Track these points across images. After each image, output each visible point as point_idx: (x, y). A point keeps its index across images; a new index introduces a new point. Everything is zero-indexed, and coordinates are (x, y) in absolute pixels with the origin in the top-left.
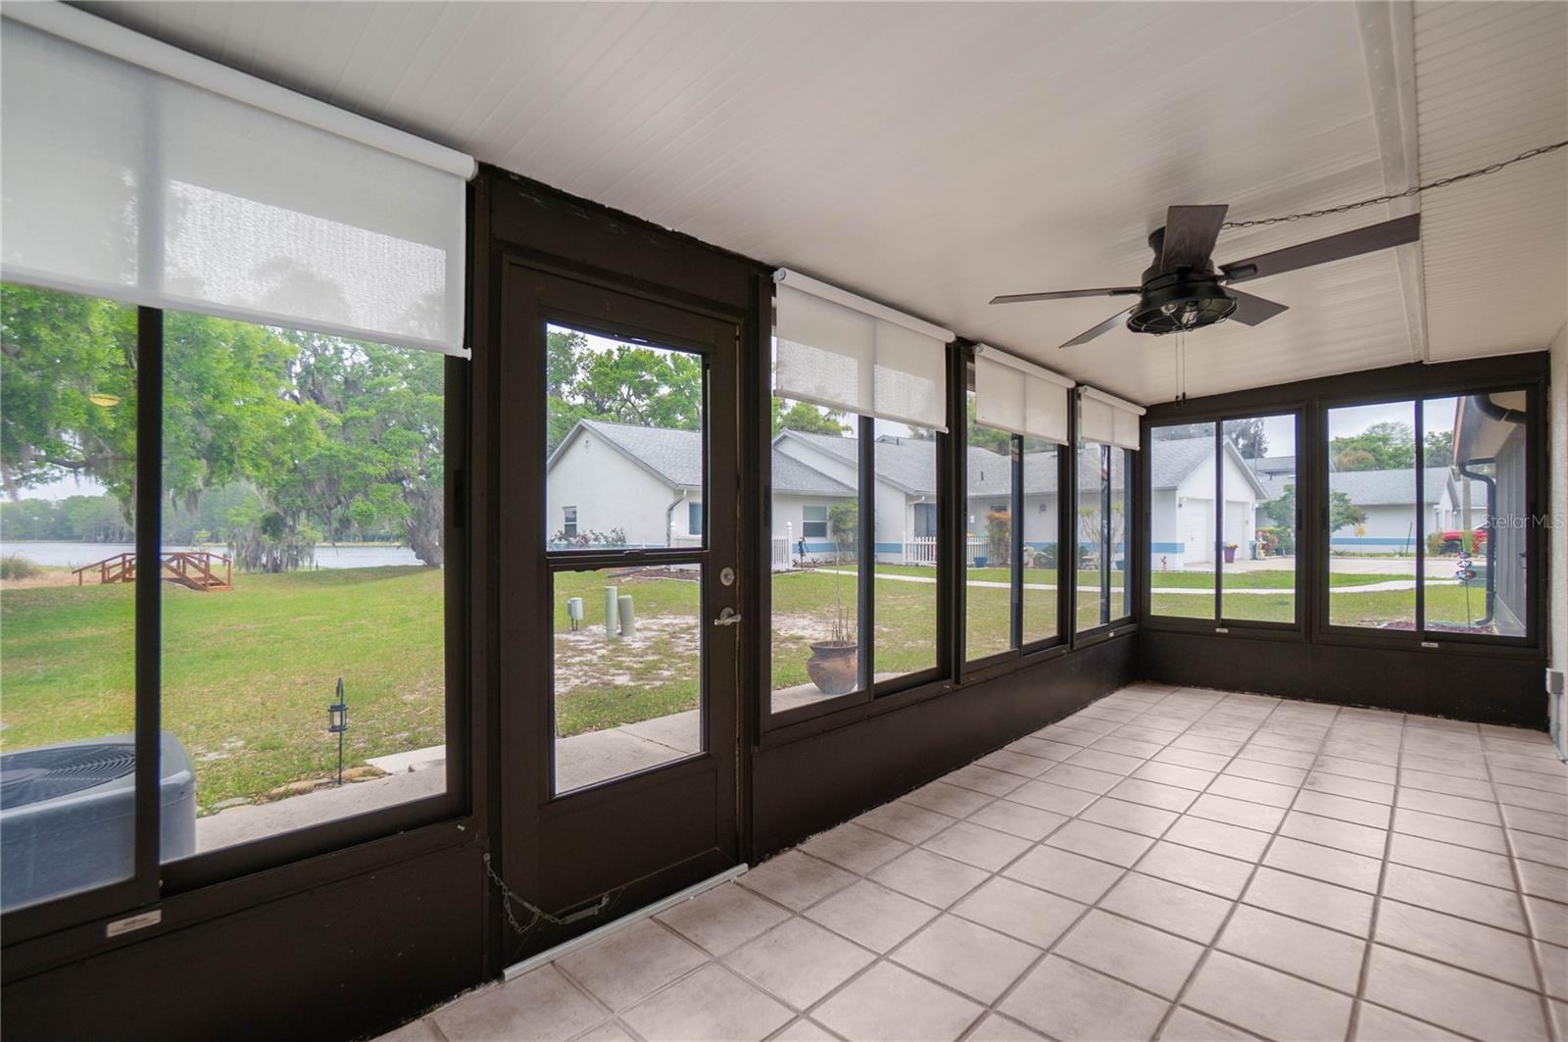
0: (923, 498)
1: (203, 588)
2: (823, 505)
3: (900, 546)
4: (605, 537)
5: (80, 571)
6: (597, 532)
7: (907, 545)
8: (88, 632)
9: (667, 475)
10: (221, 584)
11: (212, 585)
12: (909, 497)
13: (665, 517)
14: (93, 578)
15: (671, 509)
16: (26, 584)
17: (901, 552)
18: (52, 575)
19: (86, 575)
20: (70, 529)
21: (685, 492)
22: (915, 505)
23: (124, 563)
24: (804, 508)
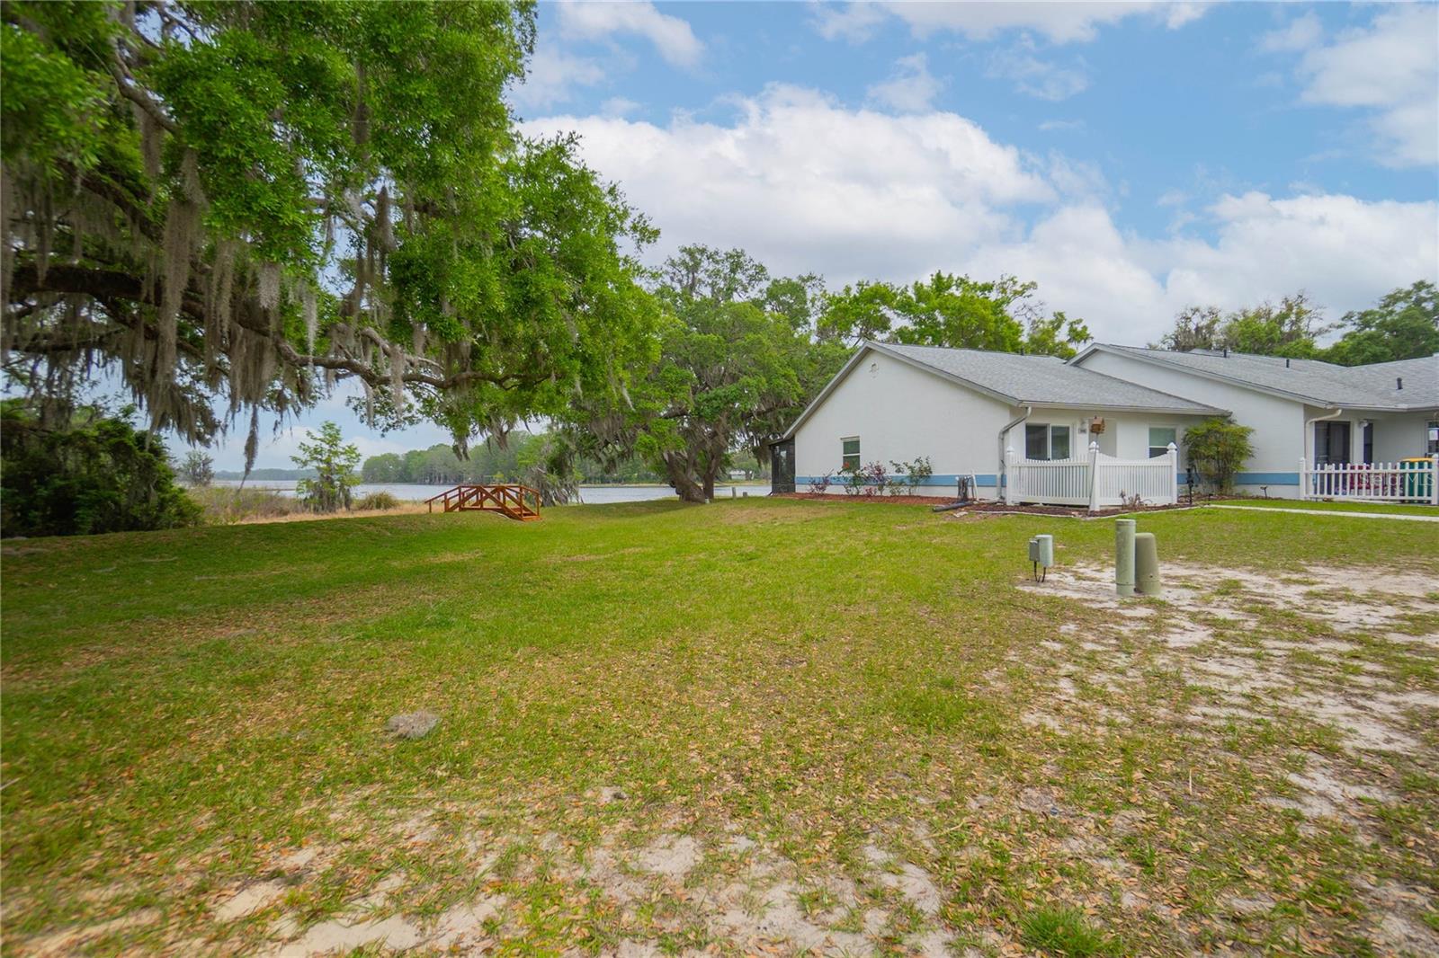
0: (1340, 411)
1: (519, 518)
2: (1173, 427)
3: (1298, 475)
4: (910, 468)
5: (430, 501)
6: (900, 462)
7: (1307, 475)
8: (448, 557)
9: (1007, 393)
10: (532, 514)
11: (525, 515)
12: (1310, 410)
13: (996, 442)
14: (439, 508)
15: (1006, 431)
16: (392, 512)
17: (1298, 484)
18: (406, 506)
19: (434, 506)
20: (410, 475)
21: (1030, 409)
22: (1316, 422)
23: (459, 495)
24: (1152, 431)
